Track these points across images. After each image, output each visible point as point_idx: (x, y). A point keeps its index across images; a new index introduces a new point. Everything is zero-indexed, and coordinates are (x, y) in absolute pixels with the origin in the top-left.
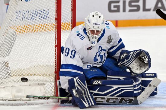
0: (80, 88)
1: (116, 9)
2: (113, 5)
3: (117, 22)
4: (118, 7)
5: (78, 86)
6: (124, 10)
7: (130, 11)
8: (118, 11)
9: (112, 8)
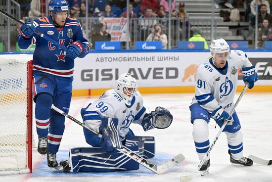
0: (111, 129)
1: (89, 78)
2: (85, 74)
3: (90, 90)
4: (91, 76)
5: (110, 128)
6: (97, 79)
7: (103, 79)
8: (91, 79)
9: (85, 77)
